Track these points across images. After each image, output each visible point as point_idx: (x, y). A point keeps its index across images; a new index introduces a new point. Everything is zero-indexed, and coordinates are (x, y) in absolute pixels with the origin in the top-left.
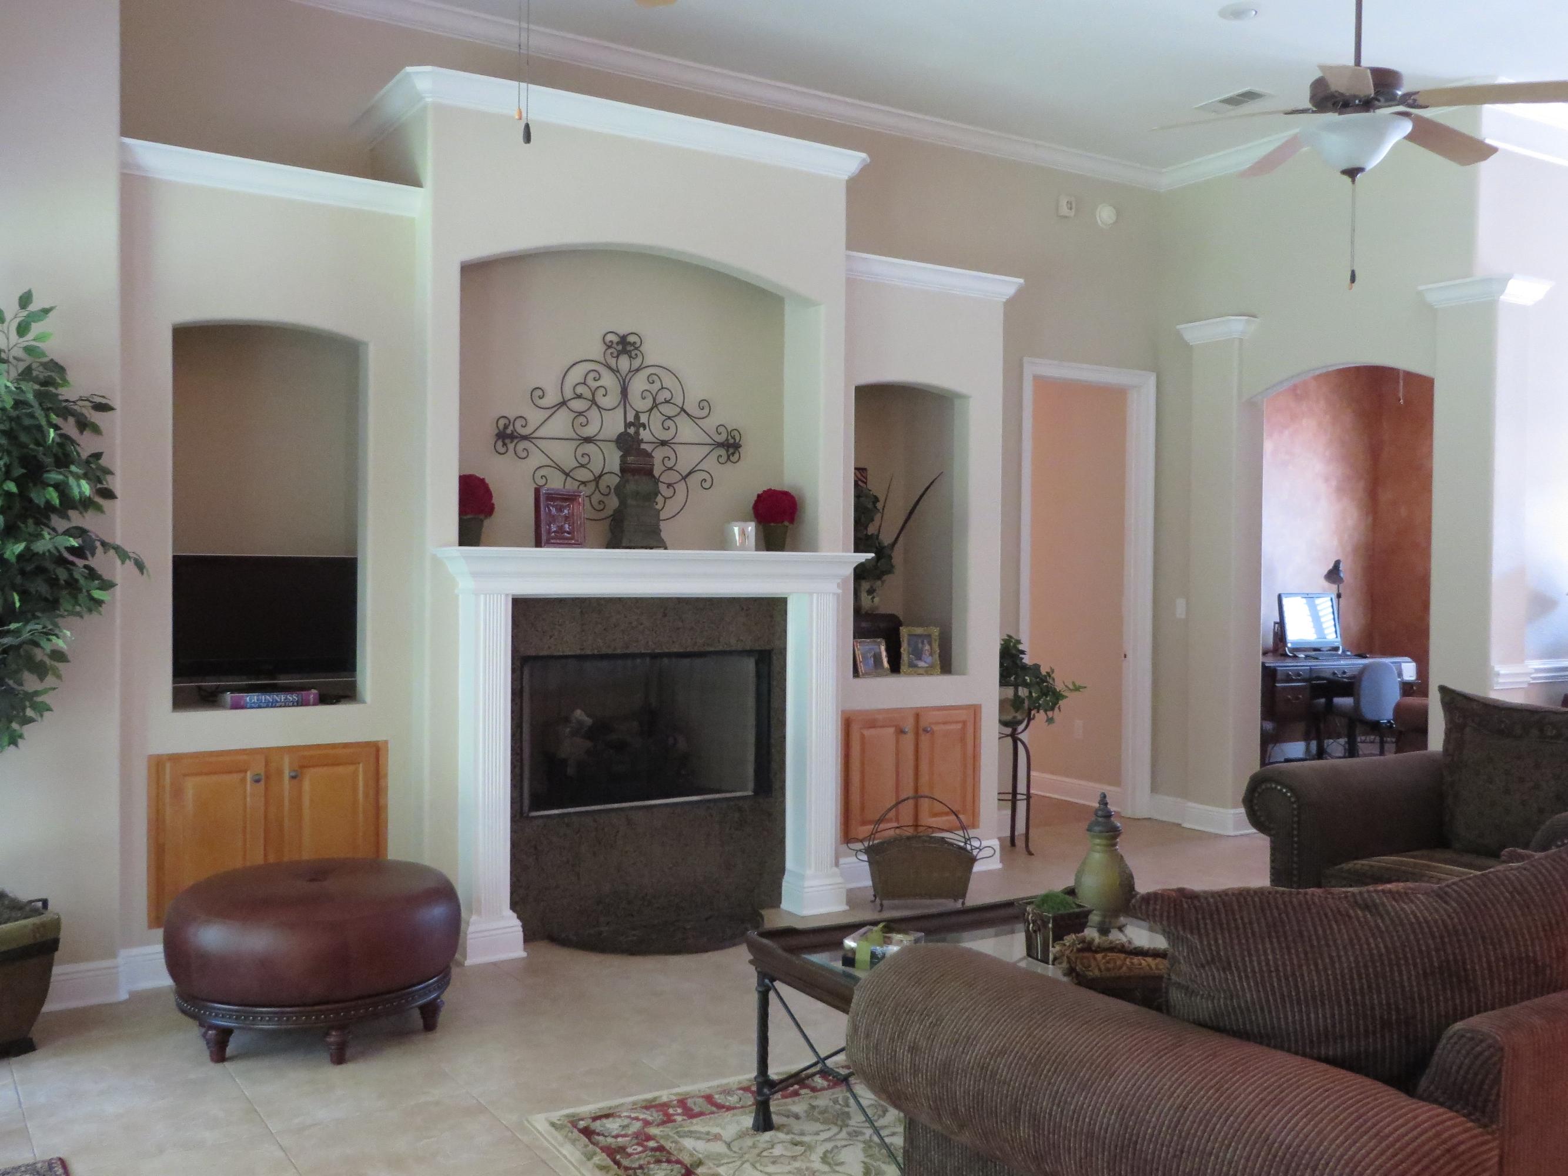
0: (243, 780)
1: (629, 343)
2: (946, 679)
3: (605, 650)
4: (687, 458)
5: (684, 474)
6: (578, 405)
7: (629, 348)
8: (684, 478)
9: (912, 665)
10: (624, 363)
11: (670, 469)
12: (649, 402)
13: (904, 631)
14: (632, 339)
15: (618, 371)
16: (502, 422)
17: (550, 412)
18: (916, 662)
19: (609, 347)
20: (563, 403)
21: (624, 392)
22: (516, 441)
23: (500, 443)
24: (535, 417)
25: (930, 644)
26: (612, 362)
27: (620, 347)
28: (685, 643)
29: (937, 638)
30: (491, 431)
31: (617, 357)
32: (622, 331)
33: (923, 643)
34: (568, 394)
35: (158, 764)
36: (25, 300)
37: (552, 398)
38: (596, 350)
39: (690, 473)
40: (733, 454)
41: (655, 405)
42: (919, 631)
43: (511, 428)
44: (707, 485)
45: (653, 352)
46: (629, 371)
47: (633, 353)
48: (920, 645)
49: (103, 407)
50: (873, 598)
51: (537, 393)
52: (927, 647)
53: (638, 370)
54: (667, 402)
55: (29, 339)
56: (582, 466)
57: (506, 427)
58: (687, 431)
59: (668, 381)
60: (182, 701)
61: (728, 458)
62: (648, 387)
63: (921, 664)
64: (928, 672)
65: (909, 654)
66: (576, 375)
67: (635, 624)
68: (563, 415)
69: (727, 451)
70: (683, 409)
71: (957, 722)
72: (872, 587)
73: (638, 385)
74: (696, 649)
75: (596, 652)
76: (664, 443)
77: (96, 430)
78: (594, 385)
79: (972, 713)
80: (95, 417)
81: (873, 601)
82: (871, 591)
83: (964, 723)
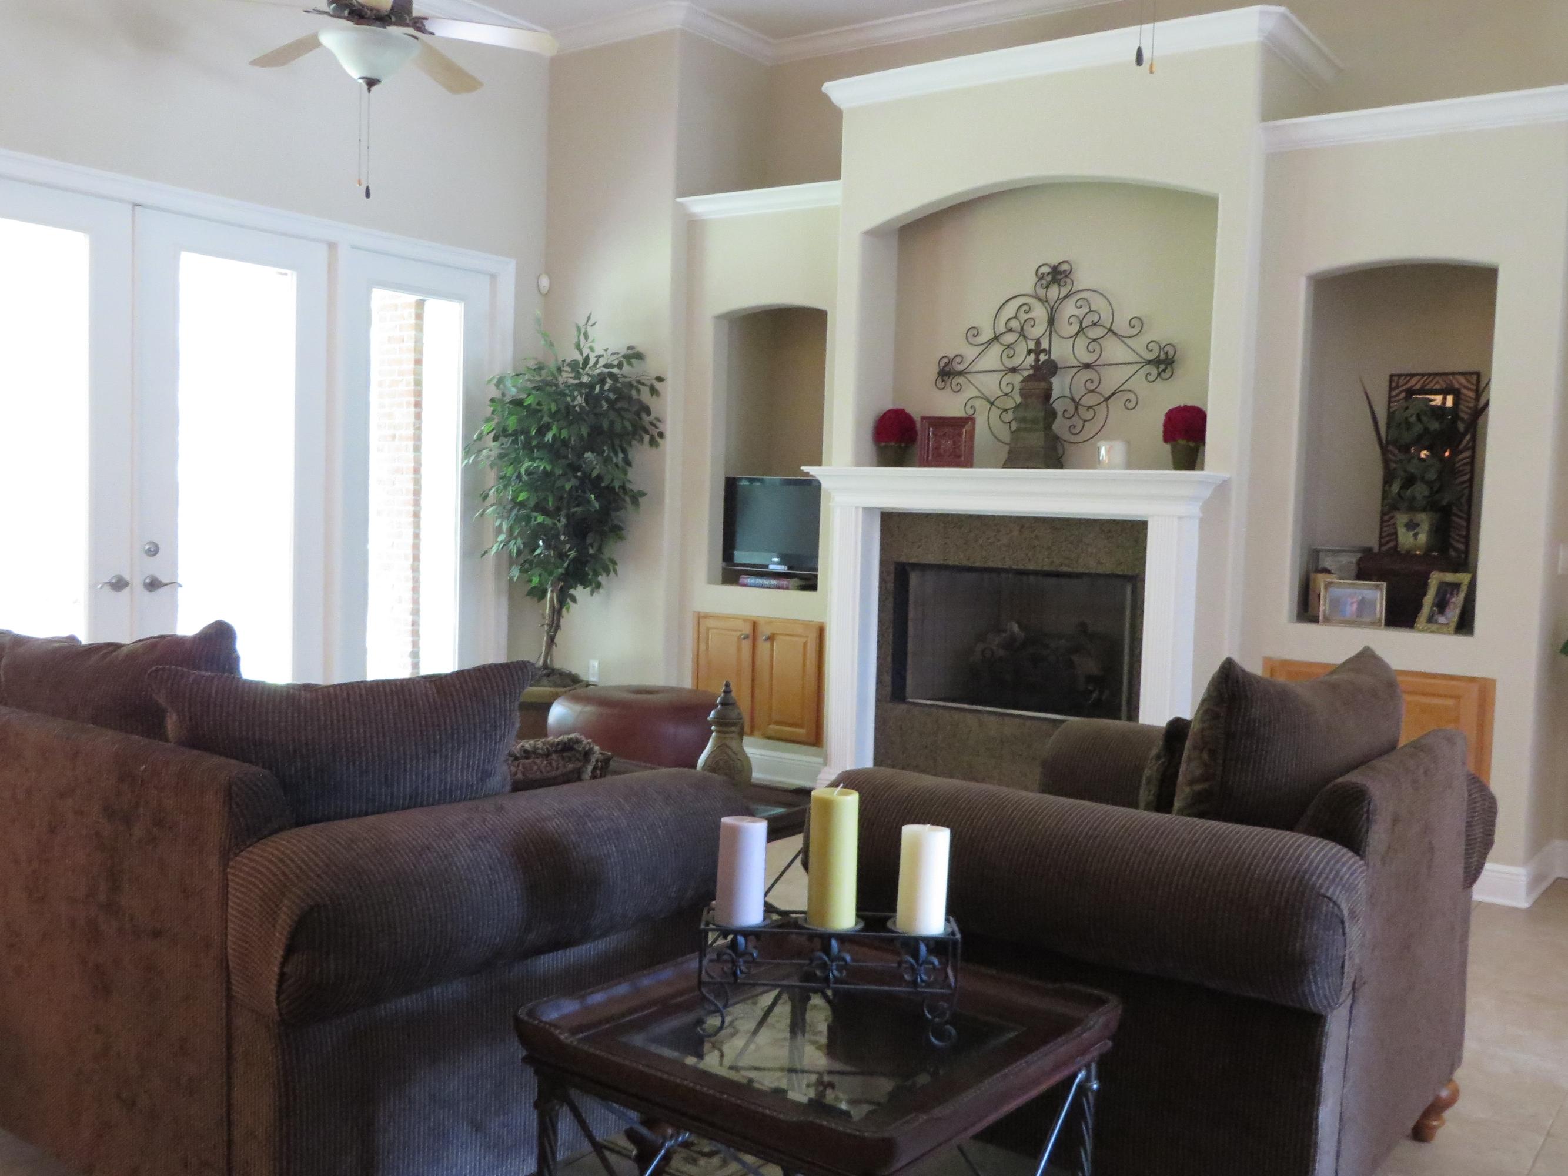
0: (739, 637)
1: (1060, 273)
2: (1462, 640)
3: (965, 563)
4: (1112, 379)
5: (1107, 396)
6: (1010, 338)
7: (1059, 277)
8: (1107, 399)
9: (1430, 620)
10: (1054, 292)
11: (1092, 391)
12: (1075, 328)
14: (1065, 267)
15: (1047, 301)
16: (945, 360)
17: (983, 347)
18: (1435, 617)
19: (1041, 279)
20: (996, 338)
21: (1051, 321)
22: (951, 377)
23: (939, 380)
24: (970, 353)
25: (1457, 595)
26: (1041, 292)
27: (1049, 278)
28: (1041, 562)
30: (934, 370)
31: (1048, 286)
32: (1055, 261)
33: (1451, 594)
34: (1001, 328)
35: (698, 619)
36: (588, 318)
37: (987, 335)
38: (1028, 283)
39: (1113, 394)
40: (1164, 370)
41: (1081, 329)
43: (950, 366)
44: (1130, 405)
45: (1084, 278)
46: (1058, 299)
47: (1062, 283)
48: (1447, 596)
49: (660, 379)
50: (1419, 533)
51: (974, 331)
52: (1453, 600)
53: (1066, 297)
54: (1095, 324)
56: (1006, 394)
57: (946, 364)
58: (1115, 351)
59: (1097, 303)
60: (724, 577)
61: (1159, 374)
62: (1077, 312)
63: (1441, 620)
64: (1443, 630)
65: (1432, 605)
66: (1010, 310)
67: (991, 540)
68: (996, 349)
69: (1158, 368)
70: (1110, 330)
71: (1448, 696)
72: (1411, 521)
73: (1069, 309)
74: (1052, 568)
76: (1087, 366)
77: (657, 394)
78: (1023, 317)
79: (1475, 688)
80: (658, 385)
81: (1416, 539)
82: (1412, 526)
83: (1457, 698)
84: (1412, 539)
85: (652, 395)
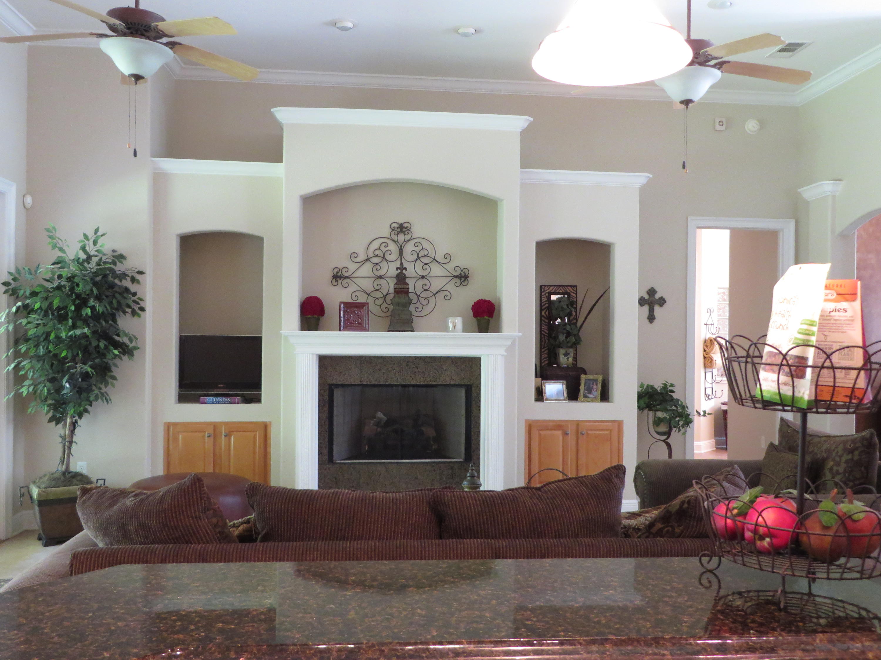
0: (204, 436)
1: (404, 227)
2: (604, 405)
3: (374, 382)
4: (436, 285)
5: (434, 292)
6: (376, 260)
7: (404, 230)
8: (435, 295)
9: (585, 396)
10: (401, 238)
11: (426, 290)
12: (415, 257)
13: (583, 377)
14: (406, 225)
15: (398, 242)
16: (336, 270)
17: (361, 264)
18: (588, 395)
19: (393, 230)
20: (368, 259)
21: (401, 252)
22: (342, 279)
23: (334, 280)
24: (352, 267)
25: (597, 385)
26: (394, 237)
27: (399, 230)
28: (419, 380)
29: (601, 381)
30: (329, 275)
31: (398, 234)
32: (401, 221)
33: (593, 384)
34: (371, 254)
35: (168, 426)
36: (96, 231)
37: (362, 257)
38: (386, 232)
39: (437, 293)
40: (464, 281)
41: (418, 258)
42: (591, 377)
43: (340, 273)
44: (447, 298)
45: (417, 231)
46: (404, 241)
47: (406, 233)
48: (591, 385)
49: (141, 273)
50: (568, 358)
51: (354, 255)
52: (595, 387)
53: (408, 241)
54: (425, 256)
55: (97, 247)
56: (377, 290)
57: (337, 272)
58: (436, 270)
59: (426, 245)
60: (182, 399)
61: (461, 283)
62: (415, 249)
63: (591, 396)
64: (593, 400)
65: (585, 389)
66: (375, 245)
67: (390, 369)
68: (368, 266)
69: (461, 280)
70: (434, 259)
71: (607, 430)
72: (566, 352)
73: (409, 248)
74: (426, 383)
75: (369, 383)
76: (423, 277)
77: (138, 282)
78: (384, 249)
79: (616, 425)
80: (138, 277)
81: (568, 360)
82: (566, 354)
83: (610, 430)
84: (566, 360)
85: (133, 283)
